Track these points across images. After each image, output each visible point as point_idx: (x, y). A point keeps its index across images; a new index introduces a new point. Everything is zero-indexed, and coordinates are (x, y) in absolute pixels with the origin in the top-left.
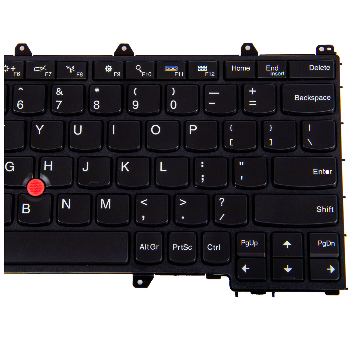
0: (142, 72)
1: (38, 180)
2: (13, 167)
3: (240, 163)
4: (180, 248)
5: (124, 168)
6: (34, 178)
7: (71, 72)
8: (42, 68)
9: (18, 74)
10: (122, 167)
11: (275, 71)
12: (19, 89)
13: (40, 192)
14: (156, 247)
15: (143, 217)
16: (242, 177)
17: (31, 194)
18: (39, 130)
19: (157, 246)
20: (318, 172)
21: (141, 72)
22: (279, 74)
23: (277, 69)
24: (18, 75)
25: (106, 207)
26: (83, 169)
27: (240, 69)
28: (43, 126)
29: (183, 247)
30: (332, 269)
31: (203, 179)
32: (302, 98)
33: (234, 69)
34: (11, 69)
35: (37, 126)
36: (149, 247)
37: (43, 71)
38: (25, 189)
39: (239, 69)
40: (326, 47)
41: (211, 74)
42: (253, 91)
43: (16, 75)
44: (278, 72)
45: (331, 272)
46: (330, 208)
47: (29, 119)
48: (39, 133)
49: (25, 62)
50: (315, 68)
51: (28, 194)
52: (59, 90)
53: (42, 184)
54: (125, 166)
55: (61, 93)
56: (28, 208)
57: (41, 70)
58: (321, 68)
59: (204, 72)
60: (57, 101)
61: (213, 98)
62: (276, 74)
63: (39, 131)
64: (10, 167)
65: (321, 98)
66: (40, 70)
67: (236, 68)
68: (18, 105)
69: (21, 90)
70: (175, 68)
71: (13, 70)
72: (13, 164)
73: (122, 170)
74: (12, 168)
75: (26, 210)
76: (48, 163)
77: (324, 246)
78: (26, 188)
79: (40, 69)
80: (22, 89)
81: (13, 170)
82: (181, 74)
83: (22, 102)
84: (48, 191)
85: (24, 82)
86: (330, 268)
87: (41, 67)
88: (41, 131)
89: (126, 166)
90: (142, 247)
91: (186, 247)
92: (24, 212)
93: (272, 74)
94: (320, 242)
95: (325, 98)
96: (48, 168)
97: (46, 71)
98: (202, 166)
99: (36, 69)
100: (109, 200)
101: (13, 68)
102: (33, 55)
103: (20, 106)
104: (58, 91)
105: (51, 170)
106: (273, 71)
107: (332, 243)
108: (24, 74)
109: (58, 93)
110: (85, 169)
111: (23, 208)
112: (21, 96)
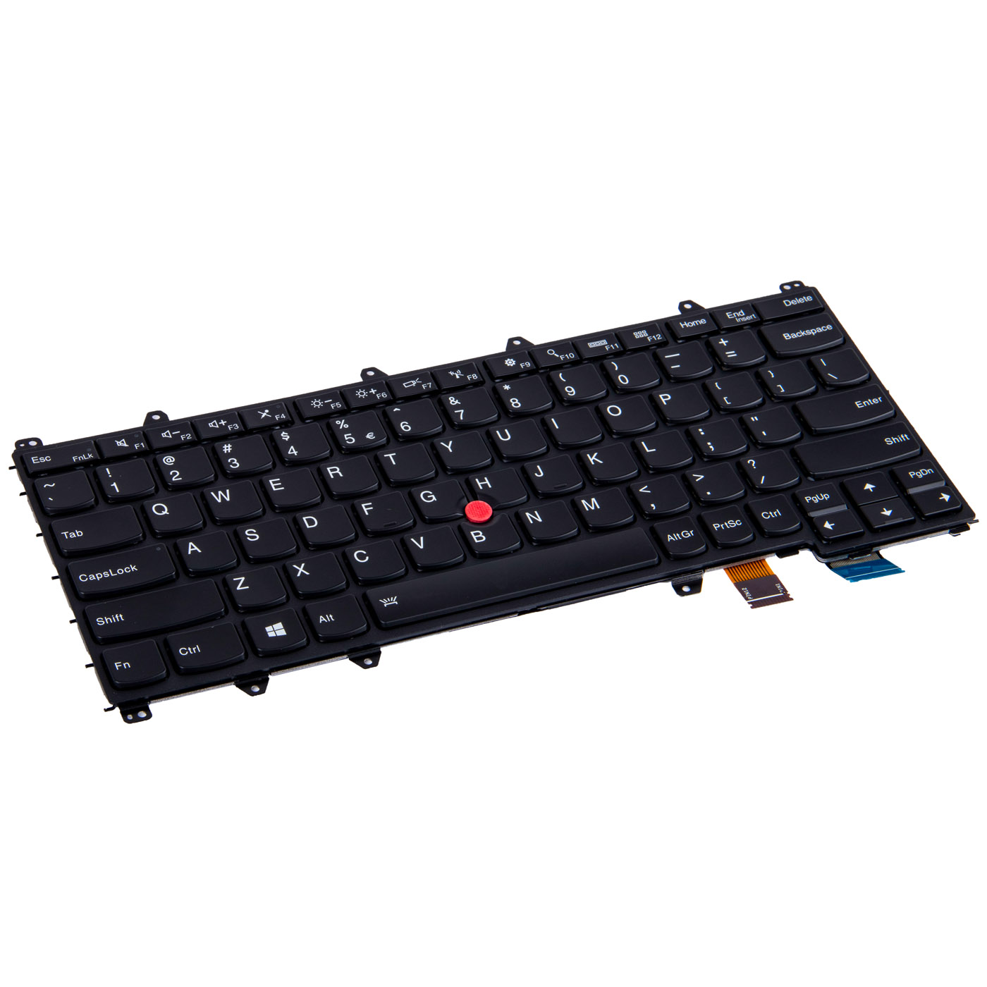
0: (560, 355)
1: (478, 501)
2: (433, 496)
3: (752, 418)
4: (724, 526)
5: (594, 461)
6: (470, 501)
7: (458, 377)
8: (414, 383)
10: (591, 460)
11: (742, 317)
12: (394, 410)
13: (488, 514)
14: (690, 534)
15: (653, 505)
16: (764, 433)
17: (476, 520)
18: (449, 447)
19: (691, 532)
20: (863, 405)
21: (558, 356)
22: (748, 318)
23: (741, 314)
24: (384, 395)
25: (593, 508)
26: (536, 474)
27: (693, 324)
28: (451, 441)
29: (728, 525)
30: (946, 497)
31: (711, 447)
32: (795, 336)
33: (685, 326)
34: (370, 392)
35: (442, 444)
36: (681, 536)
37: (419, 384)
38: (465, 518)
39: (690, 324)
40: (791, 284)
41: (657, 338)
42: (723, 342)
43: (381, 397)
44: (745, 316)
45: (947, 500)
46: (902, 437)
48: (451, 451)
49: (385, 382)
50: (792, 302)
51: (473, 521)
52: (452, 399)
53: (486, 504)
54: (594, 458)
55: (457, 402)
56: (480, 536)
58: (800, 301)
59: (645, 338)
60: (456, 412)
61: (674, 361)
62: (743, 319)
64: (429, 496)
65: (820, 330)
66: (414, 384)
67: (687, 325)
68: (402, 427)
69: (397, 411)
70: (604, 342)
71: (374, 393)
72: (431, 493)
73: (593, 463)
74: (431, 498)
75: (479, 538)
76: (482, 480)
77: (920, 476)
78: (464, 515)
79: (412, 383)
80: (399, 410)
81: (434, 499)
82: (615, 347)
83: (407, 423)
85: (397, 402)
86: (942, 496)
87: (412, 381)
89: (596, 457)
90: (670, 538)
91: (732, 524)
92: (478, 540)
93: (738, 320)
94: (912, 474)
95: (824, 329)
96: (485, 486)
97: (422, 383)
98: (702, 433)
99: (406, 385)
100: (593, 500)
101: (373, 391)
103: (406, 428)
104: (452, 401)
105: (490, 486)
106: (738, 317)
107: (928, 471)
108: (392, 393)
109: (453, 403)
110: (540, 474)
111: (474, 537)
112: (401, 417)
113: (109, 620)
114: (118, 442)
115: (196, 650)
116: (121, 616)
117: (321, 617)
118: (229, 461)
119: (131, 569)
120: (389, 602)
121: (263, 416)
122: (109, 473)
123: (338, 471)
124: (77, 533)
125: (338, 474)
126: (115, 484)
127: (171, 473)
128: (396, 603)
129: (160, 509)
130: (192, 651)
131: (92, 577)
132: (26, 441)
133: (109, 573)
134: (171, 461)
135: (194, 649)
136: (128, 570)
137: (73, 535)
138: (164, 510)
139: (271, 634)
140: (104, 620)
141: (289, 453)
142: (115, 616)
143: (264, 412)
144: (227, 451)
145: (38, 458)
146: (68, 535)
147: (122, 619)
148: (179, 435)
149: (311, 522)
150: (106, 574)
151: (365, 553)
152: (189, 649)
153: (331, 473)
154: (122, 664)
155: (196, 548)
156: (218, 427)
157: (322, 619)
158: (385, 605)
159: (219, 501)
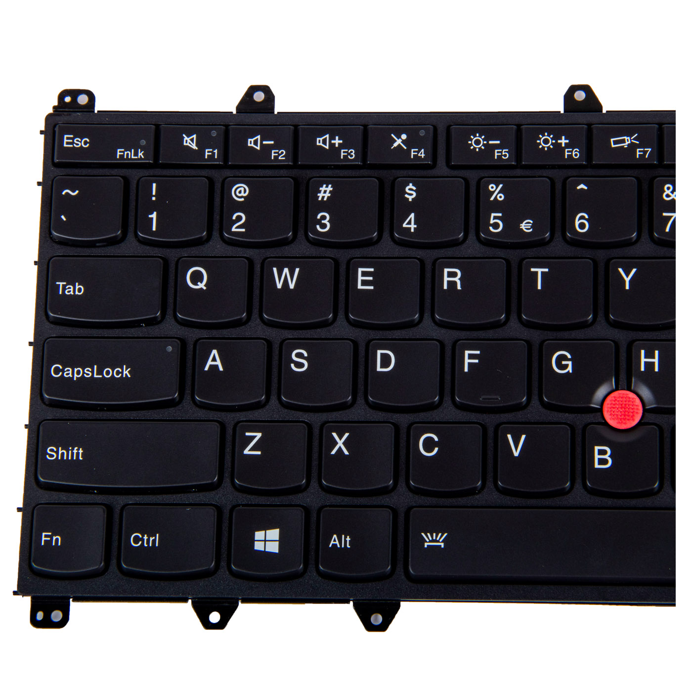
1: (628, 392)
2: (570, 363)
6: (617, 389)
8: (628, 141)
9: (576, 153)
12: (579, 188)
13: (633, 420)
17: (613, 423)
18: (628, 280)
24: (576, 155)
28: (634, 270)
34: (559, 141)
35: (620, 270)
37: (632, 147)
38: (599, 413)
43: (570, 156)
47: (601, 255)
48: (627, 287)
49: (589, 125)
51: (606, 424)
52: (668, 188)
53: (638, 401)
55: (674, 196)
56: (606, 457)
57: (627, 143)
60: (664, 214)
63: (624, 281)
64: (564, 363)
66: (625, 145)
68: (577, 223)
69: (582, 189)
71: (563, 145)
72: (569, 356)
74: (566, 366)
75: (602, 461)
76: (649, 355)
78: (600, 410)
79: (623, 141)
80: (586, 188)
81: (570, 369)
83: (587, 217)
84: (651, 417)
85: (589, 172)
87: (626, 138)
88: (630, 281)
92: (599, 464)
96: (649, 366)
97: (639, 146)
99: (615, 142)
101: (563, 141)
102: (604, 111)
103: (582, 226)
104: (667, 192)
105: (656, 369)
108: (588, 153)
109: (668, 196)
111: (597, 456)
112: (583, 202)
113: (63, 454)
114: (186, 138)
115: (154, 541)
116: (81, 451)
117: (335, 536)
118: (319, 217)
119: (122, 373)
120: (433, 541)
121: (395, 145)
122: (154, 193)
123: (457, 279)
124: (77, 287)
125: (455, 283)
126: (154, 216)
127: (234, 218)
128: (442, 545)
129: (197, 277)
130: (148, 541)
131: (68, 373)
132: (75, 93)
133: (93, 372)
134: (242, 194)
135: (151, 539)
136: (118, 373)
137: (70, 291)
138: (201, 282)
139: (259, 546)
140: (57, 452)
141: (405, 225)
142: (73, 449)
143: (399, 137)
144: (323, 197)
145: (73, 139)
146: (64, 287)
147: (81, 458)
148: (271, 147)
149: (386, 361)
150: (88, 373)
151: (436, 439)
152: (146, 538)
153: (446, 279)
154: (51, 537)
155: (218, 362)
156: (327, 147)
157: (334, 541)
158: (426, 545)
159: (279, 286)
